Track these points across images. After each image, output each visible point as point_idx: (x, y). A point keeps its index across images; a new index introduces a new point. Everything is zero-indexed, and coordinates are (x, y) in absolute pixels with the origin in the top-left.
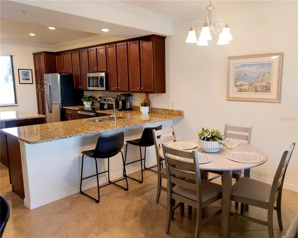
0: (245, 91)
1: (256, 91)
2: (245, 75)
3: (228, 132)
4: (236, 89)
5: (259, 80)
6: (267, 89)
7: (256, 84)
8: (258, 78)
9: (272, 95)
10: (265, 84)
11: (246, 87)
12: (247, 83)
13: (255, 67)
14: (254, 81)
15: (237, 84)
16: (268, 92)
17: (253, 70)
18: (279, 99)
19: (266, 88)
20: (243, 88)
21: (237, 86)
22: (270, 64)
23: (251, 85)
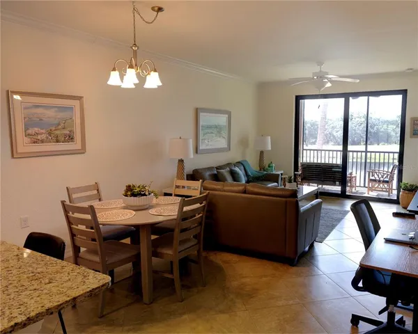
0: (42, 141)
1: (57, 141)
2: (41, 120)
3: (74, 196)
4: (27, 140)
5: (60, 127)
6: (70, 138)
7: (57, 132)
8: (59, 124)
9: (76, 145)
10: (68, 132)
11: (44, 137)
12: (43, 131)
13: (53, 110)
14: (53, 128)
15: (30, 131)
16: (72, 142)
17: (51, 113)
18: (82, 151)
19: (70, 137)
20: (39, 137)
21: (29, 135)
22: (71, 109)
23: (50, 134)
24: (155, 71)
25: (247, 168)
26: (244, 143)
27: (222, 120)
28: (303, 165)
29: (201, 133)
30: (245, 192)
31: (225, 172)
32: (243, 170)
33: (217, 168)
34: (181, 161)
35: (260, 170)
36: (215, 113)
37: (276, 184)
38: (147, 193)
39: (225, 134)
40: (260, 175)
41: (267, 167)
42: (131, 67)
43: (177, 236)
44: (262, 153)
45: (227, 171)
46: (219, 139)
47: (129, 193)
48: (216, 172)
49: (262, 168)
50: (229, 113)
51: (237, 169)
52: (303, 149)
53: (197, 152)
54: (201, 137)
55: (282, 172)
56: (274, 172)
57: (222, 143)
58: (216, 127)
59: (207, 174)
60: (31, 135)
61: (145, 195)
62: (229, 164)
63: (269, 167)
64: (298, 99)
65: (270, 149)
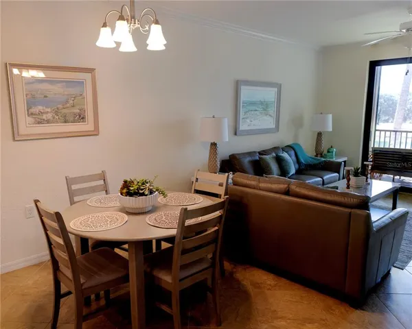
0: (48, 122)
1: (66, 121)
2: (46, 97)
3: (74, 187)
4: (30, 120)
5: (68, 105)
6: (81, 118)
8: (67, 102)
9: (88, 126)
10: (78, 111)
11: (50, 116)
12: (49, 110)
13: (59, 85)
14: (60, 106)
15: (32, 110)
16: (82, 122)
17: (57, 89)
18: (95, 133)
19: (80, 116)
20: (44, 117)
21: (32, 114)
22: (81, 83)
23: (56, 113)
24: (157, 22)
25: (299, 154)
26: (297, 122)
27: (270, 94)
28: (375, 150)
29: (242, 111)
30: (287, 192)
31: (269, 158)
32: (294, 157)
33: (260, 153)
34: (214, 145)
35: (317, 156)
36: (261, 86)
37: (336, 174)
38: (146, 193)
39: (272, 111)
40: (316, 162)
41: (325, 152)
42: (122, 18)
43: (177, 259)
44: (320, 134)
45: (274, 157)
46: (265, 118)
47: (125, 191)
48: (257, 158)
49: (319, 153)
50: (279, 87)
51: (285, 155)
52: (376, 130)
53: (236, 134)
54: (242, 115)
55: (345, 159)
56: (334, 159)
57: (269, 123)
58: (262, 103)
59: (246, 161)
60: (35, 115)
61: (143, 194)
62: (275, 149)
63: (328, 152)
64: (374, 65)
65: (330, 129)
